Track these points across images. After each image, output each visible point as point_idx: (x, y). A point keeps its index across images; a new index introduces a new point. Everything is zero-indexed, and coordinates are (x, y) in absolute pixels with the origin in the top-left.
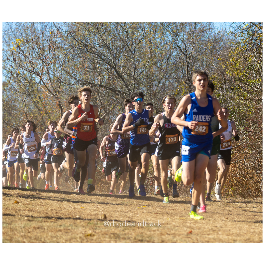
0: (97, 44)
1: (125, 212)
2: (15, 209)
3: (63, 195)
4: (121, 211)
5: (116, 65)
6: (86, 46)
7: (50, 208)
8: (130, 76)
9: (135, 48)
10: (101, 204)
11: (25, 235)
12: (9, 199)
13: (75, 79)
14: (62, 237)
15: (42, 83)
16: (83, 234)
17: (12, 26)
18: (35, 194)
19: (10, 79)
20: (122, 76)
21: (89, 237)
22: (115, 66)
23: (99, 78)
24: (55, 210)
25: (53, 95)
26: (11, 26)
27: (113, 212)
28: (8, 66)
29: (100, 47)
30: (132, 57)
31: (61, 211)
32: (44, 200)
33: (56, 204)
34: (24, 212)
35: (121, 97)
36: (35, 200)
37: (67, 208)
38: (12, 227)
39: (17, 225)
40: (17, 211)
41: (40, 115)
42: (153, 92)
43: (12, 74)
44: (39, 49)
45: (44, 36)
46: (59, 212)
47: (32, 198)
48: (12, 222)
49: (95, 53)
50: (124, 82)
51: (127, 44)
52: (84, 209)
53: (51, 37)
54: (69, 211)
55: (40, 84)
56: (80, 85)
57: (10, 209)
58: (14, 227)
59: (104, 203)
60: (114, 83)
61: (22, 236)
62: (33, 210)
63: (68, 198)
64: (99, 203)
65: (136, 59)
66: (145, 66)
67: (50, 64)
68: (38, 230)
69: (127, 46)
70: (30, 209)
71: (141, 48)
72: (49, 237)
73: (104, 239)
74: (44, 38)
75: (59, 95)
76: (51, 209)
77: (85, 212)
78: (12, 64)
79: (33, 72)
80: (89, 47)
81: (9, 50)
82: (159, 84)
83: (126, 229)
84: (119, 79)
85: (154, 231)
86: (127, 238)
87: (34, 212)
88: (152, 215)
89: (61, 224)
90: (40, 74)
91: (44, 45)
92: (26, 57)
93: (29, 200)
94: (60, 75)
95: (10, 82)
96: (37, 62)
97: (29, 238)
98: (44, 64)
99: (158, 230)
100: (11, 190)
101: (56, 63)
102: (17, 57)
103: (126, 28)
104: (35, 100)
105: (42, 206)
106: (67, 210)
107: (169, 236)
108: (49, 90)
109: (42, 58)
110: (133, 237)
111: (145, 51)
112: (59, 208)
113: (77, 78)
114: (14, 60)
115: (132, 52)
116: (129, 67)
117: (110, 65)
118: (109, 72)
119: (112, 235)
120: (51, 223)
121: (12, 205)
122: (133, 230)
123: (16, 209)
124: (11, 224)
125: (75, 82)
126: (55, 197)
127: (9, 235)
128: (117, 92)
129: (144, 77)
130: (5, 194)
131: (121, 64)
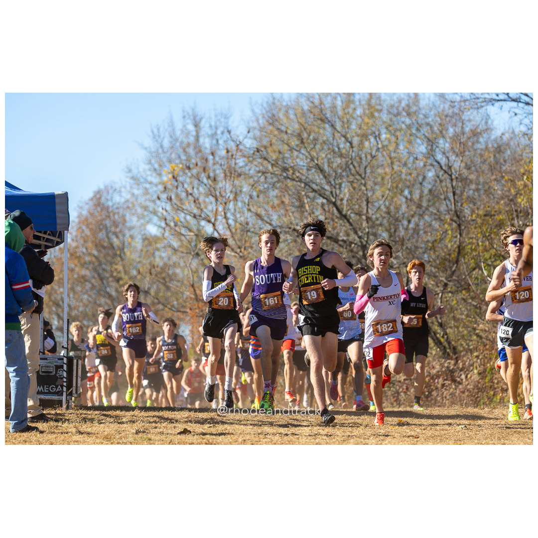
1: (365, 438)
2: (184, 442)
4: (358, 437)
5: (336, 198)
6: (285, 169)
8: (359, 214)
9: (365, 168)
12: (173, 426)
13: (270, 225)
17: (163, 143)
18: (216, 417)
19: (165, 230)
20: (347, 216)
22: (334, 200)
25: (236, 253)
26: (161, 143)
28: (160, 209)
29: (308, 170)
30: (362, 184)
32: (231, 425)
35: (347, 250)
36: (216, 425)
37: (270, 436)
43: (167, 222)
44: (209, 180)
45: (216, 156)
46: (256, 443)
47: (210, 424)
49: (300, 181)
50: (351, 224)
51: (352, 162)
53: (227, 158)
57: (176, 443)
60: (334, 228)
63: (270, 420)
64: (320, 425)
65: (369, 187)
66: (383, 197)
67: (228, 202)
69: (351, 166)
71: (376, 168)
74: (215, 161)
75: (245, 253)
78: (165, 205)
79: (201, 218)
80: (289, 171)
81: (159, 183)
82: (408, 225)
84: (343, 220)
90: (213, 220)
91: (217, 173)
92: (188, 194)
93: (206, 427)
95: (164, 235)
96: (207, 200)
100: (176, 412)
101: (237, 200)
102: (173, 195)
109: (214, 194)
113: (273, 223)
114: (168, 199)
115: (360, 175)
116: (358, 199)
117: (326, 199)
118: (324, 210)
121: (179, 437)
126: (248, 420)
128: (341, 243)
129: (384, 215)
130: (167, 419)
131: (345, 195)
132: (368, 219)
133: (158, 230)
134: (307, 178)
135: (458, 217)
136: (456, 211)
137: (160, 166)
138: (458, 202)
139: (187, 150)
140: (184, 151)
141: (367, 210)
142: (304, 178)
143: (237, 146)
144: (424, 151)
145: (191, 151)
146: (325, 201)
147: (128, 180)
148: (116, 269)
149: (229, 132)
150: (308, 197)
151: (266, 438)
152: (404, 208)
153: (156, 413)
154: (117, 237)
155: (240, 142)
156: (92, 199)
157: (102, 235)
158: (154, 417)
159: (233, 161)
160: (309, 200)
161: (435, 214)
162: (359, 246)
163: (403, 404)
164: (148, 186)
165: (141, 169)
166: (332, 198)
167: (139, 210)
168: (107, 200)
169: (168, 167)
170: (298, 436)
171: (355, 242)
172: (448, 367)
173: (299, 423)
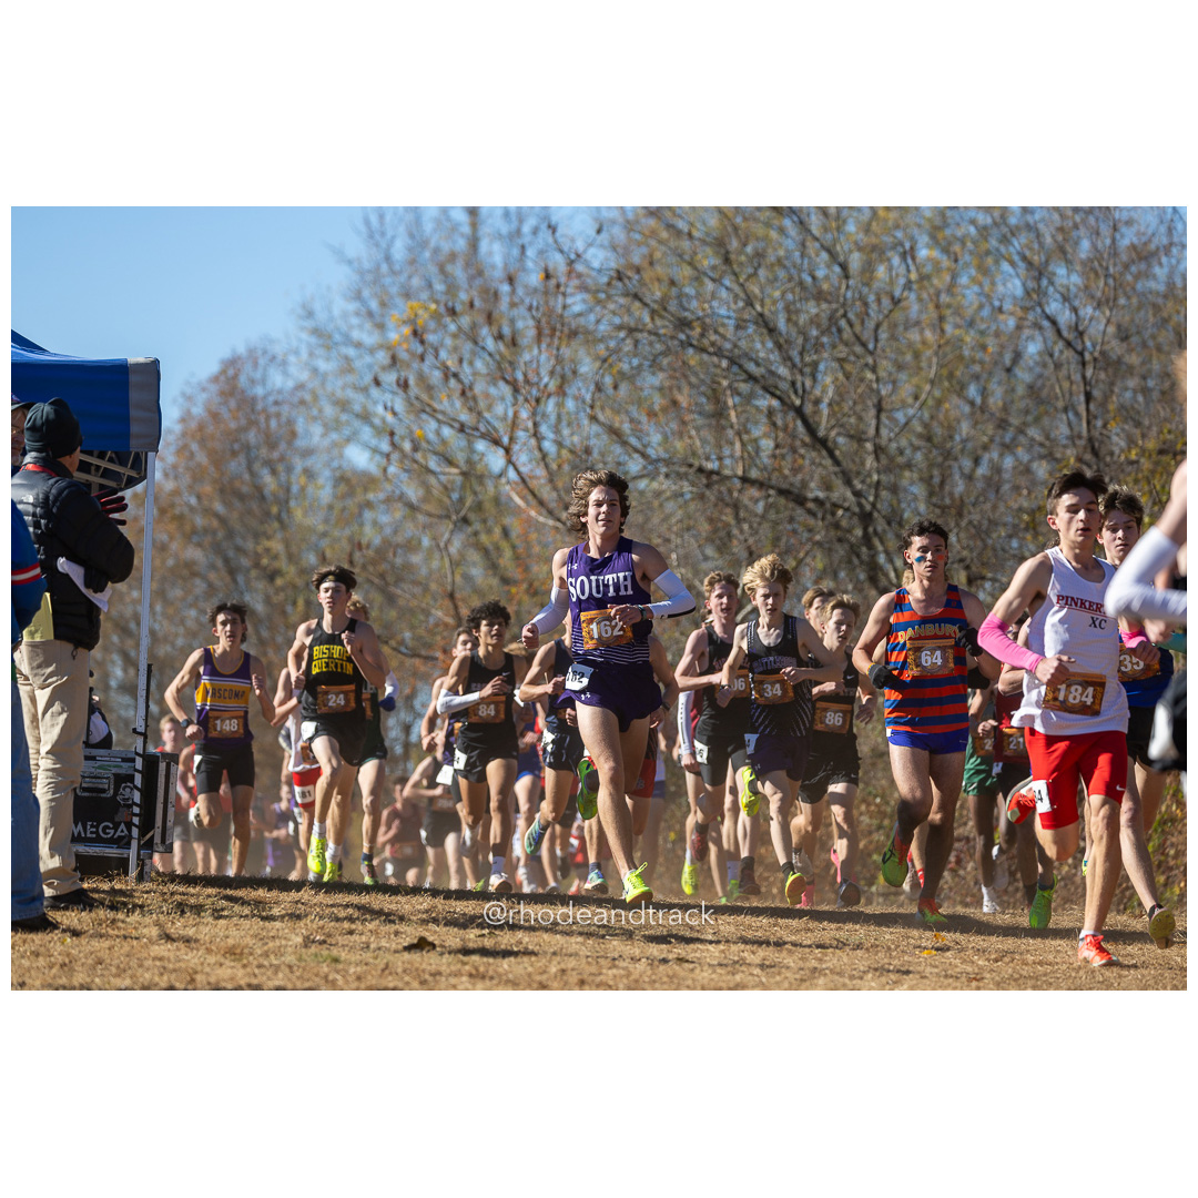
2: (417, 969)
5: (802, 398)
6: (683, 324)
7: (555, 963)
8: (858, 438)
9: (877, 329)
10: (756, 946)
12: (392, 930)
13: (644, 455)
15: (512, 474)
17: (392, 250)
19: (389, 460)
20: (827, 440)
22: (798, 403)
23: (738, 446)
24: (574, 973)
25: (559, 520)
26: (387, 250)
28: (380, 409)
29: (737, 327)
30: (866, 365)
31: (600, 974)
32: (532, 934)
33: (577, 950)
34: (453, 981)
35: (826, 522)
36: (497, 932)
37: (625, 962)
40: (427, 977)
43: (396, 440)
44: (500, 342)
45: (518, 287)
46: (591, 978)
49: (719, 353)
50: (837, 462)
51: (846, 312)
53: (545, 292)
55: (504, 480)
56: (662, 478)
57: (400, 970)
59: (768, 943)
60: (795, 471)
62: (491, 973)
64: (745, 941)
65: (883, 373)
66: (917, 398)
67: (545, 397)
69: (843, 323)
70: (477, 970)
71: (902, 328)
74: (516, 298)
76: (559, 967)
77: (693, 980)
78: (392, 400)
79: (476, 433)
80: (694, 329)
81: (380, 346)
82: (974, 469)
84: (818, 451)
87: (495, 982)
90: (506, 440)
91: (519, 326)
92: (448, 374)
93: (472, 936)
95: (386, 471)
96: (492, 390)
98: (521, 398)
100: (399, 898)
101: (566, 394)
102: (411, 376)
103: (839, 249)
104: (484, 538)
106: (622, 972)
108: (541, 503)
109: (509, 377)
111: (917, 338)
113: (650, 451)
114: (399, 386)
115: (864, 345)
116: (855, 402)
117: (779, 398)
118: (775, 424)
121: (407, 957)
123: (423, 971)
125: (644, 467)
128: (811, 505)
129: (916, 442)
130: (379, 913)
131: (824, 391)
132: (879, 451)
133: (371, 459)
134: (735, 346)
135: (1095, 453)
136: (1090, 440)
137: (383, 304)
138: (1095, 417)
139: (449, 268)
140: (442, 270)
141: (877, 429)
142: (728, 346)
143: (571, 263)
144: (1019, 292)
145: (458, 271)
146: (775, 403)
147: (304, 336)
148: (268, 550)
149: (553, 229)
150: (736, 392)
151: (615, 966)
152: (965, 428)
153: (354, 899)
154: (274, 472)
155: (578, 256)
156: (215, 379)
157: (236, 466)
158: (347, 906)
159: (560, 298)
160: (737, 399)
161: (1041, 445)
162: (854, 514)
163: (949, 898)
164: (351, 352)
165: (336, 312)
166: (793, 397)
167: (329, 411)
168: (253, 382)
169: (401, 309)
170: (691, 966)
171: (846, 505)
173: (695, 935)
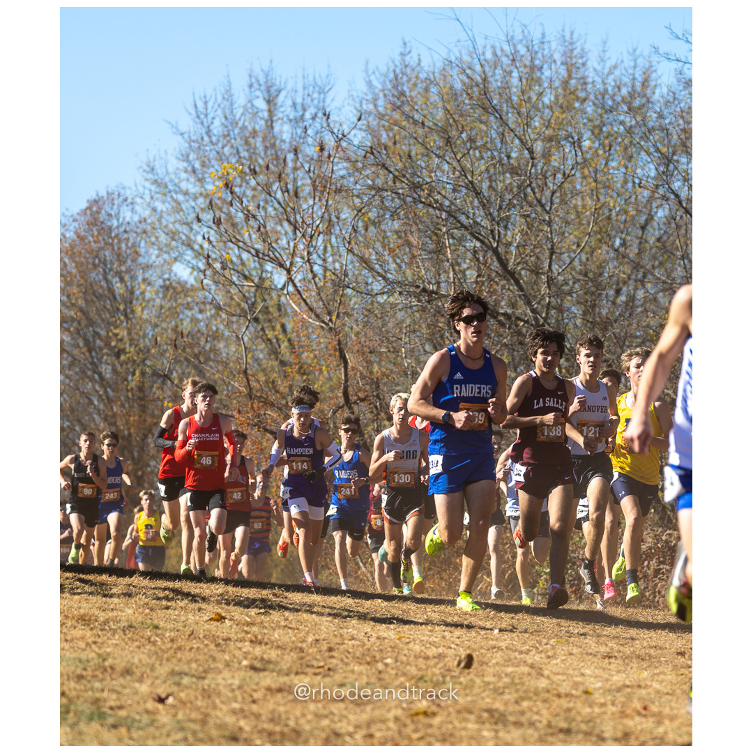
0: (448, 183)
1: (521, 652)
2: (213, 636)
3: (348, 602)
4: (511, 649)
5: (498, 242)
6: (416, 187)
7: (311, 635)
8: (536, 271)
9: (552, 196)
10: (453, 628)
11: (242, 710)
12: (196, 607)
13: (384, 278)
14: (345, 717)
15: (291, 288)
16: (403, 709)
17: (212, 127)
18: (271, 597)
19: (205, 275)
20: (514, 273)
21: (421, 717)
22: (495, 245)
23: (451, 275)
24: (325, 642)
25: (323, 322)
26: (208, 127)
27: (488, 650)
28: (199, 238)
29: (454, 190)
30: (544, 221)
31: (343, 644)
32: (295, 613)
33: (327, 626)
34: (239, 645)
35: (512, 330)
36: (271, 612)
37: (361, 636)
38: (206, 687)
39: (220, 681)
40: (221, 641)
41: (285, 377)
42: (600, 318)
43: (210, 261)
44: (286, 194)
45: (300, 156)
46: (337, 646)
47: (260, 608)
48: (205, 671)
49: (441, 208)
50: (521, 289)
51: (531, 183)
52: (408, 640)
53: (320, 161)
54: (364, 645)
55: (285, 292)
56: (396, 295)
57: (201, 636)
58: (213, 686)
59: (462, 626)
60: (492, 293)
61: (234, 712)
62: (266, 640)
63: (360, 609)
64: (447, 625)
65: (555, 227)
66: (578, 246)
67: (316, 234)
68: (279, 695)
69: (529, 190)
70: (256, 638)
71: (570, 196)
72: (310, 717)
73: (463, 725)
74: (299, 164)
75: (339, 323)
76: (314, 638)
77: (409, 650)
78: (208, 233)
79: (267, 258)
80: (423, 190)
81: (201, 194)
82: (616, 297)
83: (523, 699)
84: (508, 280)
85: (603, 705)
86: (526, 724)
87: (268, 646)
88: (596, 660)
89: (344, 681)
90: (288, 263)
91: (299, 183)
92: (249, 216)
93: (253, 614)
94: (341, 267)
95: (202, 283)
96: (279, 228)
97: (253, 718)
98: (299, 234)
99: (613, 704)
100: (202, 585)
101: (331, 233)
102: (223, 216)
103: (528, 138)
104: (270, 334)
105: (290, 631)
106: (359, 643)
107: (644, 720)
108: (311, 309)
109: (292, 219)
110: (545, 722)
111: (580, 203)
112: (335, 636)
113: (389, 276)
114: (214, 223)
115: (543, 206)
116: (535, 247)
117: (482, 242)
118: (478, 260)
119: (486, 715)
120: (314, 677)
121: (207, 626)
122: (545, 701)
123: (218, 637)
124: (204, 678)
125: (384, 287)
126: (324, 607)
127: (198, 709)
128: (501, 318)
129: (577, 276)
130: (188, 595)
131: (513, 237)
132: (550, 281)
133: (191, 273)
134: (452, 203)
137: (203, 165)
139: (251, 140)
140: (247, 142)
141: (550, 266)
142: (447, 203)
143: (339, 141)
145: (258, 143)
146: (478, 244)
147: (148, 185)
148: (116, 335)
149: (327, 116)
150: (452, 236)
152: (610, 268)
153: (170, 584)
154: (122, 280)
155: (344, 136)
156: (84, 212)
157: (96, 276)
158: (165, 589)
159: (330, 165)
160: (452, 241)
161: (664, 282)
162: (532, 325)
164: (180, 197)
165: (171, 169)
166: (492, 241)
167: (163, 238)
168: (110, 215)
169: (216, 168)
171: (526, 318)
172: (666, 542)
173: (410, 618)
